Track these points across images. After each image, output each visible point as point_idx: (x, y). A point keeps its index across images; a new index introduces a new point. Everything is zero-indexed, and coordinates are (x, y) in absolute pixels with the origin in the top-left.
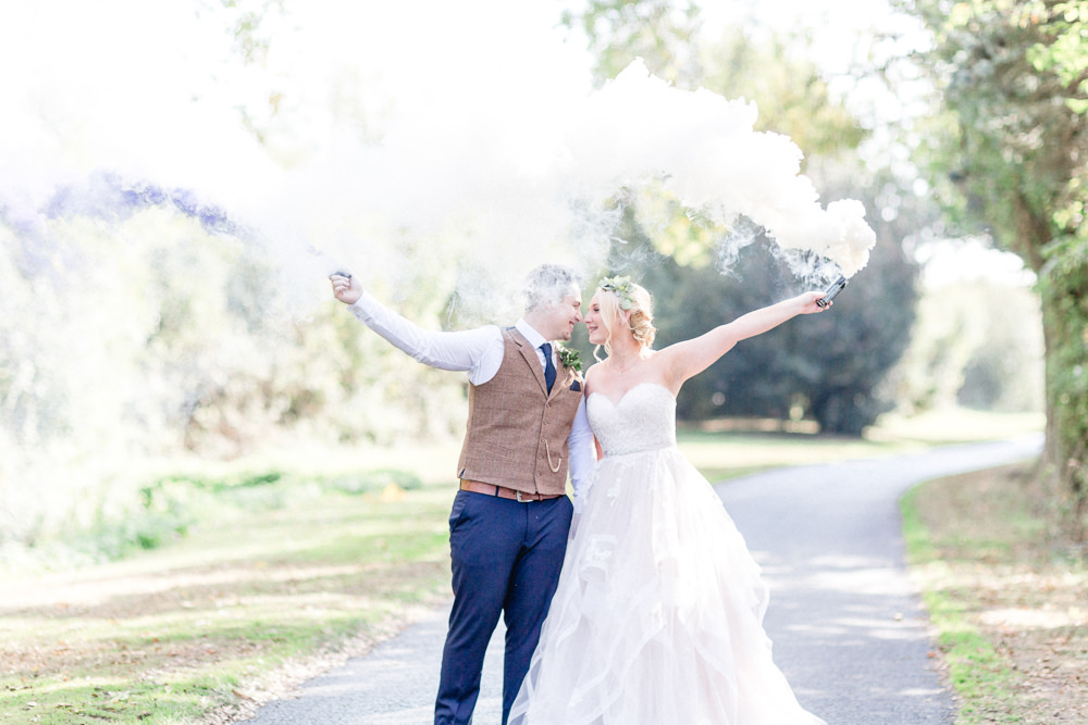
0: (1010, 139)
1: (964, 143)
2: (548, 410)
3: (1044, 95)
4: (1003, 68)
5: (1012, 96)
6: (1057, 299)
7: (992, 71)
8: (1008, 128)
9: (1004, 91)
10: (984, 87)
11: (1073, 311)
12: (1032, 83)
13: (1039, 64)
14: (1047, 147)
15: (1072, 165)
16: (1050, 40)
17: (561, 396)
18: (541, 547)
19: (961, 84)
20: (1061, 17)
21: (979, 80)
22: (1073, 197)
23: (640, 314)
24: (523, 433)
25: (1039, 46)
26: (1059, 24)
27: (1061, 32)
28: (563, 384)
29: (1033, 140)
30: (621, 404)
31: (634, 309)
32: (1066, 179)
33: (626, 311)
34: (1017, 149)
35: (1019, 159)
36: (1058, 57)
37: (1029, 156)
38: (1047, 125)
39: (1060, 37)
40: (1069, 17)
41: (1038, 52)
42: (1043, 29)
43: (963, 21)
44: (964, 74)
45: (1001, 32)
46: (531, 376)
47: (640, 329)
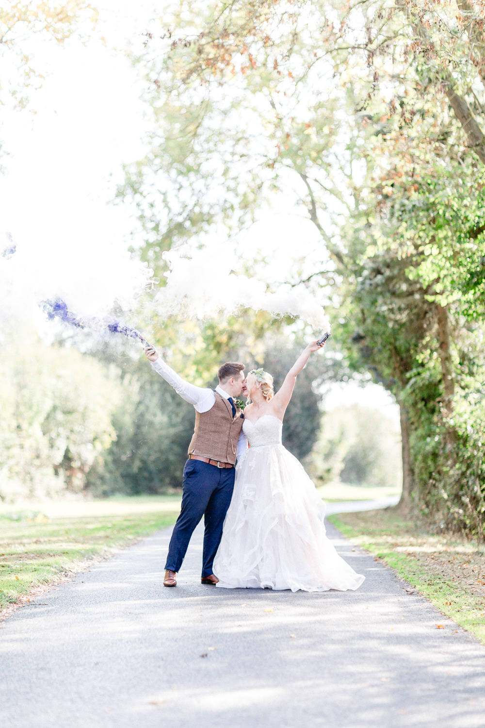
0: (392, 316)
1: (364, 320)
2: (232, 426)
3: (411, 294)
4: (390, 279)
5: (393, 294)
6: (415, 404)
7: (384, 281)
8: (391, 311)
9: (389, 291)
10: (379, 289)
11: (424, 408)
12: (404, 287)
13: (411, 277)
14: (411, 321)
15: (425, 331)
16: (417, 264)
17: (237, 421)
18: (224, 489)
19: (367, 287)
20: (422, 253)
21: (377, 285)
22: (426, 347)
23: (266, 384)
24: (222, 435)
25: (412, 268)
26: (422, 257)
27: (424, 260)
28: (238, 415)
29: (403, 317)
30: (256, 424)
31: (263, 382)
32: (422, 337)
33: (260, 382)
34: (396, 321)
35: (397, 327)
36: (421, 273)
37: (402, 325)
38: (411, 310)
39: (422, 263)
40: (427, 253)
41: (411, 271)
42: (414, 259)
43: (372, 255)
44: (368, 282)
45: (388, 261)
46: (226, 410)
47: (266, 391)
